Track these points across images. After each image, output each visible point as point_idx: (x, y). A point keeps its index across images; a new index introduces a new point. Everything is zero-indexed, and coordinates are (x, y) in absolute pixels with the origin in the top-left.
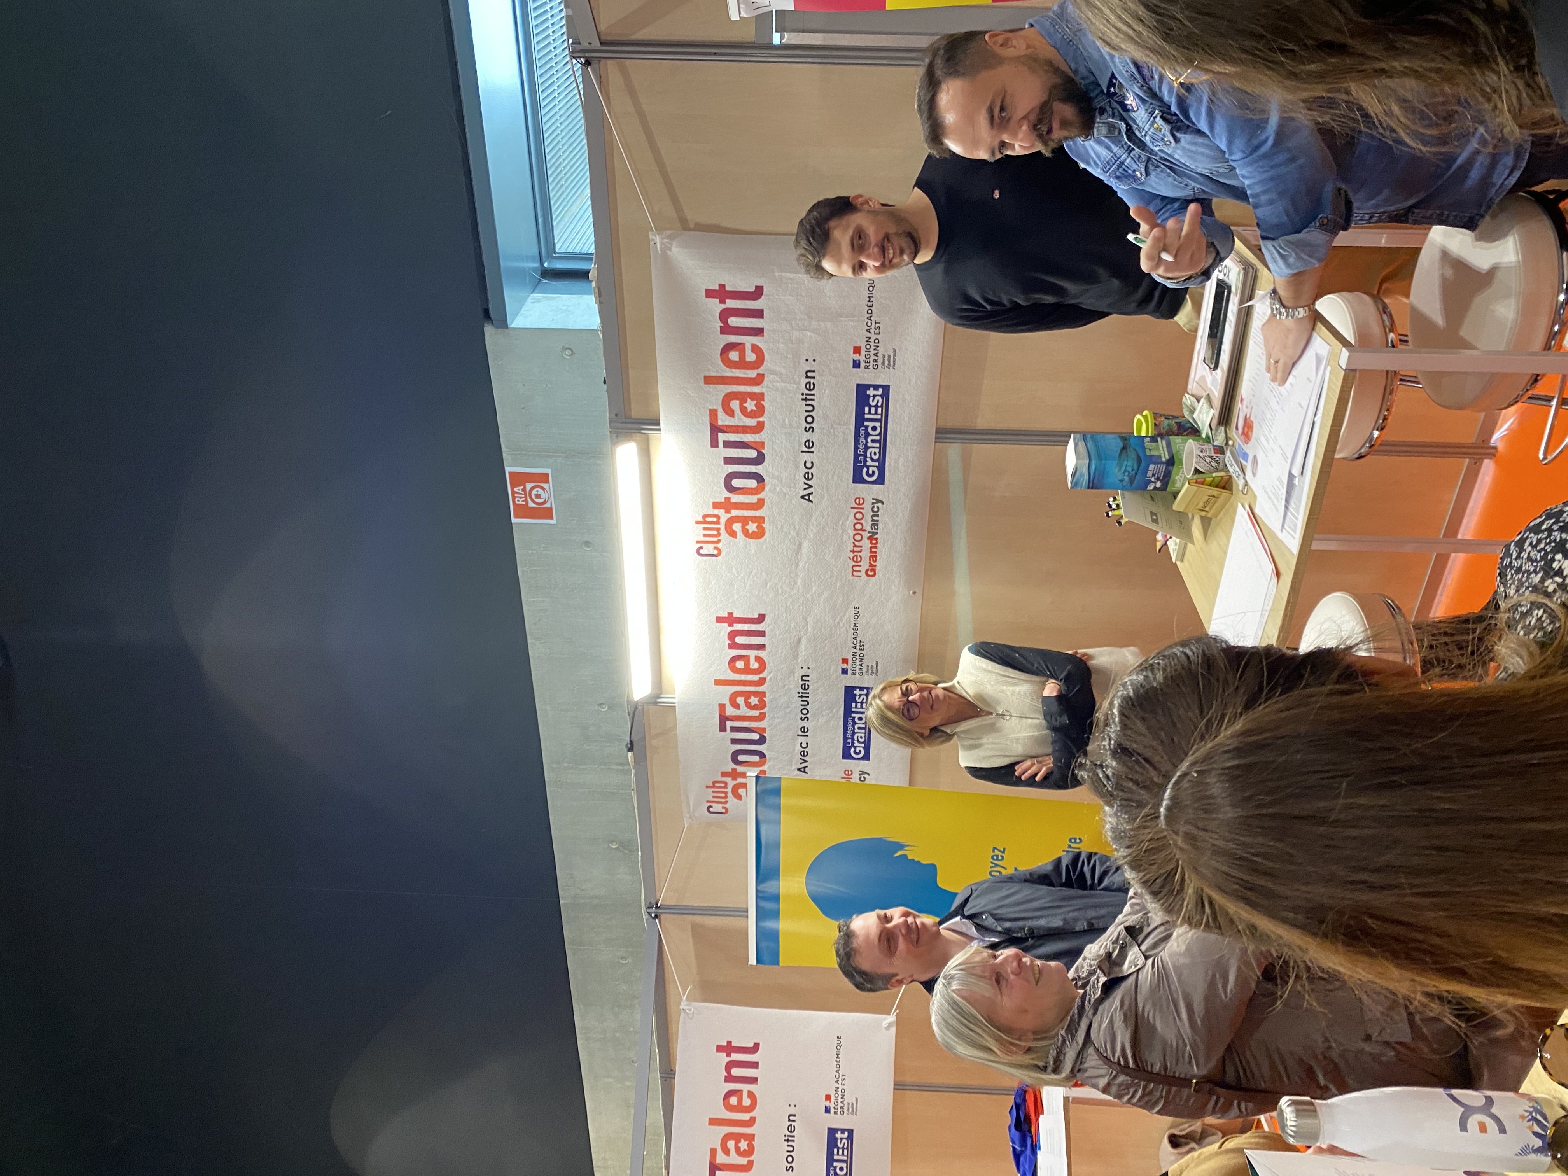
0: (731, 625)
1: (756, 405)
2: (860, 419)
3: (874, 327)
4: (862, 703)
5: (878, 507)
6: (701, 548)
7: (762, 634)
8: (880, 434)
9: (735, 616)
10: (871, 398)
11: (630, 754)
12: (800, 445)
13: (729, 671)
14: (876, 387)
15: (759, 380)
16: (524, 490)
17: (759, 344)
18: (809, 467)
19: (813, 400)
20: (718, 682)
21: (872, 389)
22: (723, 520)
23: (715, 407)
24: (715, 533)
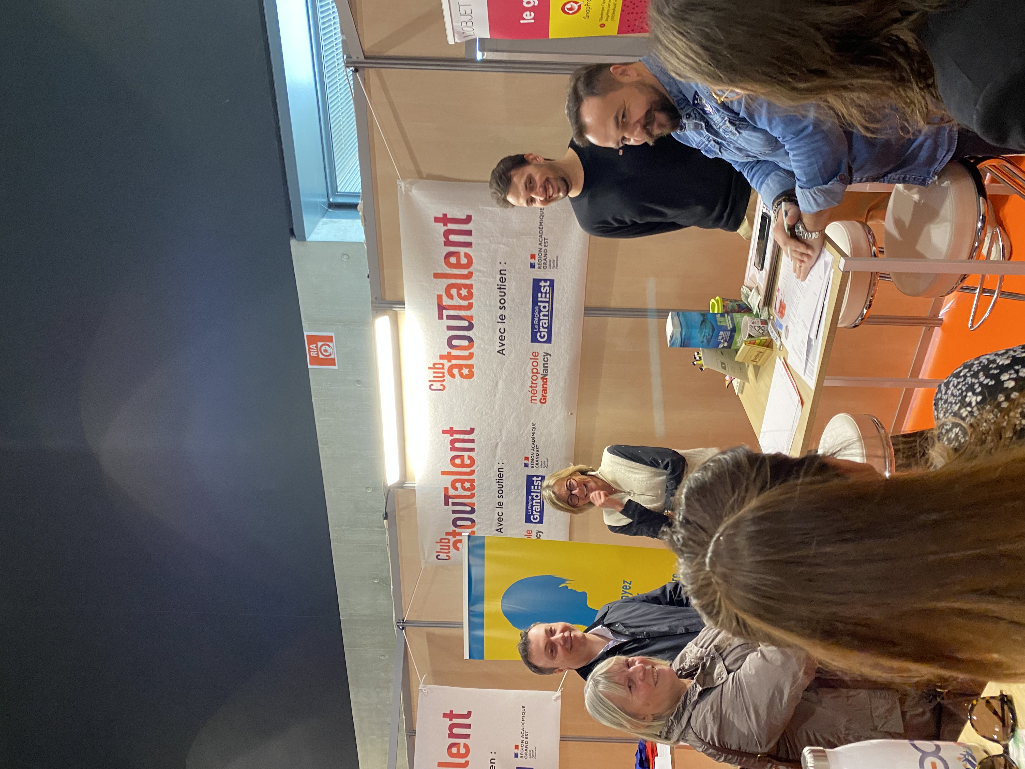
0: (451, 435)
1: (467, 292)
2: (535, 302)
3: (543, 242)
4: (538, 486)
5: (547, 358)
6: (432, 385)
7: (472, 441)
8: (548, 311)
9: (454, 429)
10: (542, 288)
11: (385, 521)
12: (496, 318)
13: (451, 466)
14: (546, 281)
15: (469, 276)
16: (317, 347)
17: (470, 253)
18: (502, 332)
19: (505, 289)
20: (443, 473)
21: (543, 282)
22: (446, 367)
23: (441, 293)
24: (441, 375)
